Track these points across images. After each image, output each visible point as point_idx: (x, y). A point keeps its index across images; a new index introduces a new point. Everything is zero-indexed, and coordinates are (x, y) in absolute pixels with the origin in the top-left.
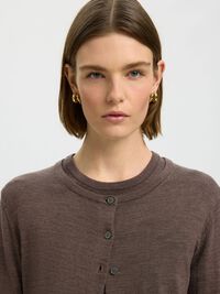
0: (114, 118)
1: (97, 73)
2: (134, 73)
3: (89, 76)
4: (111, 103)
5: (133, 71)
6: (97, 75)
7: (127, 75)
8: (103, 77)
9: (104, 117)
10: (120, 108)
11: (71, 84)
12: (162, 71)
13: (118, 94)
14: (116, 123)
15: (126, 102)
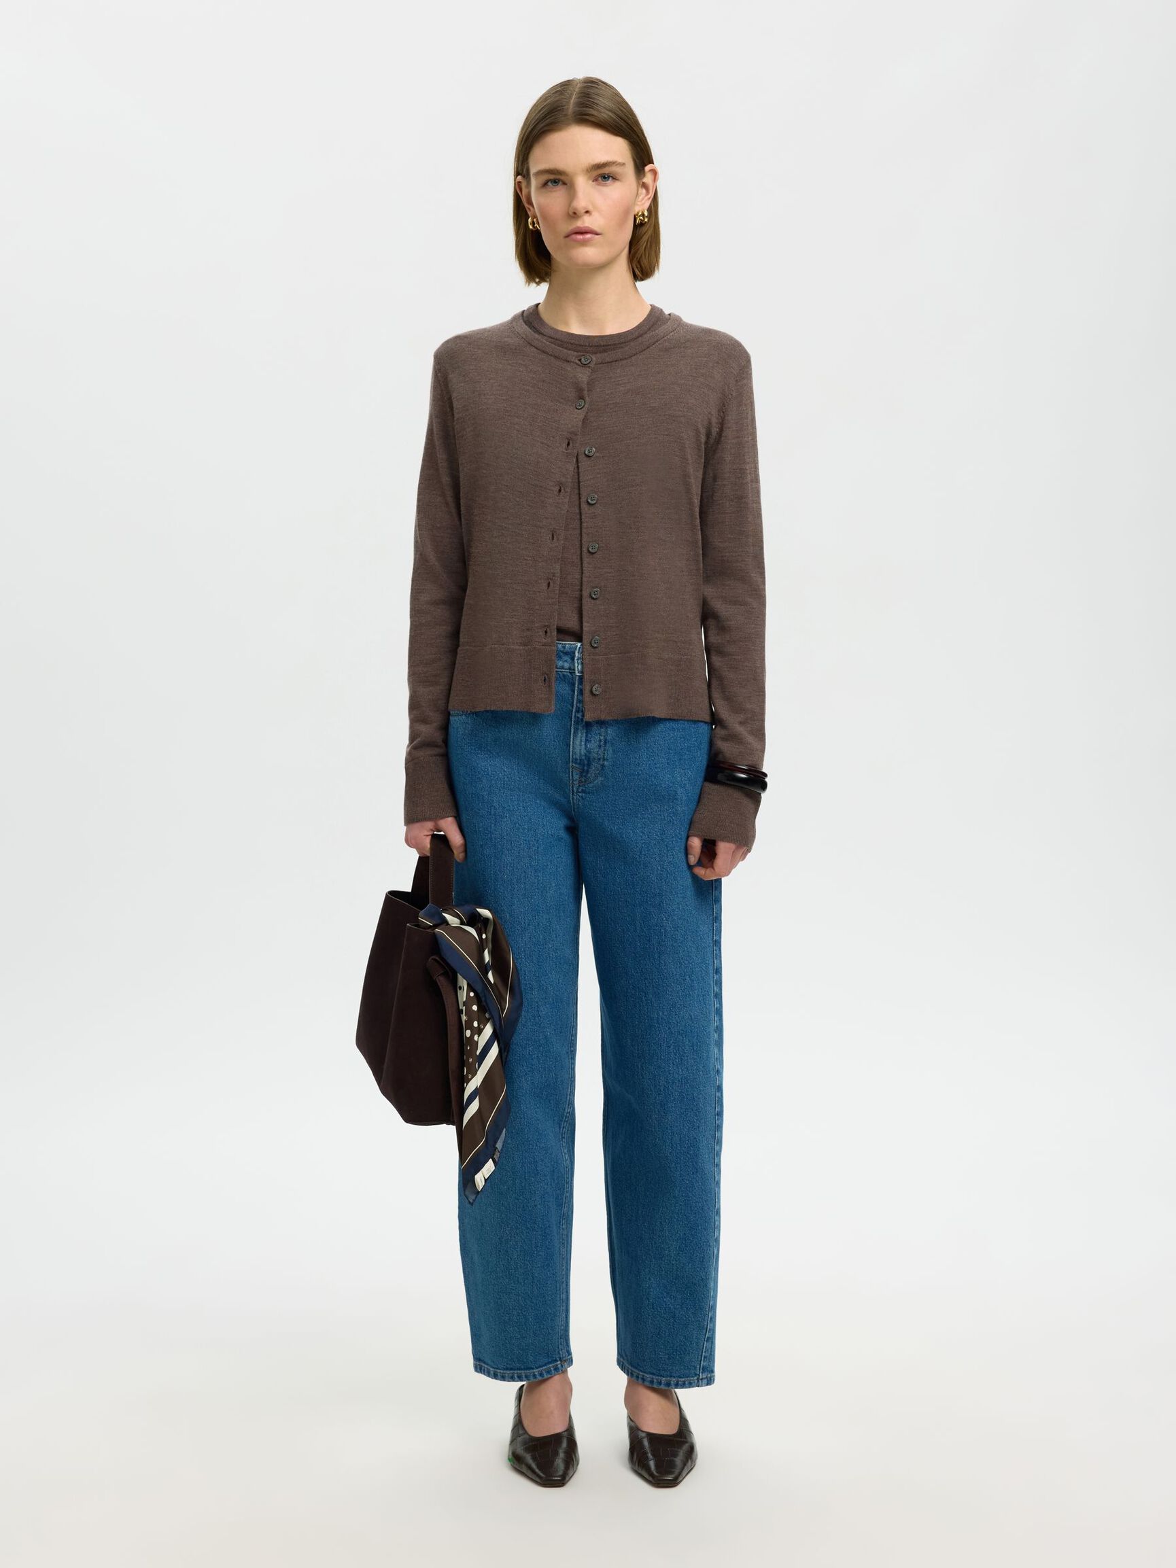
0: (580, 237)
1: (557, 179)
2: (605, 177)
3: (545, 184)
4: (574, 215)
5: (603, 174)
6: (555, 182)
7: (595, 180)
8: (564, 184)
9: (567, 236)
10: (586, 222)
11: (526, 205)
12: (655, 180)
13: (581, 203)
14: (584, 243)
15: (595, 214)
